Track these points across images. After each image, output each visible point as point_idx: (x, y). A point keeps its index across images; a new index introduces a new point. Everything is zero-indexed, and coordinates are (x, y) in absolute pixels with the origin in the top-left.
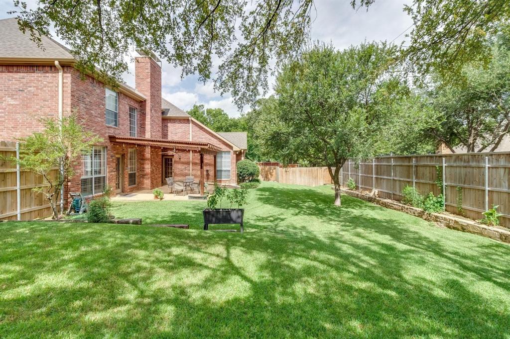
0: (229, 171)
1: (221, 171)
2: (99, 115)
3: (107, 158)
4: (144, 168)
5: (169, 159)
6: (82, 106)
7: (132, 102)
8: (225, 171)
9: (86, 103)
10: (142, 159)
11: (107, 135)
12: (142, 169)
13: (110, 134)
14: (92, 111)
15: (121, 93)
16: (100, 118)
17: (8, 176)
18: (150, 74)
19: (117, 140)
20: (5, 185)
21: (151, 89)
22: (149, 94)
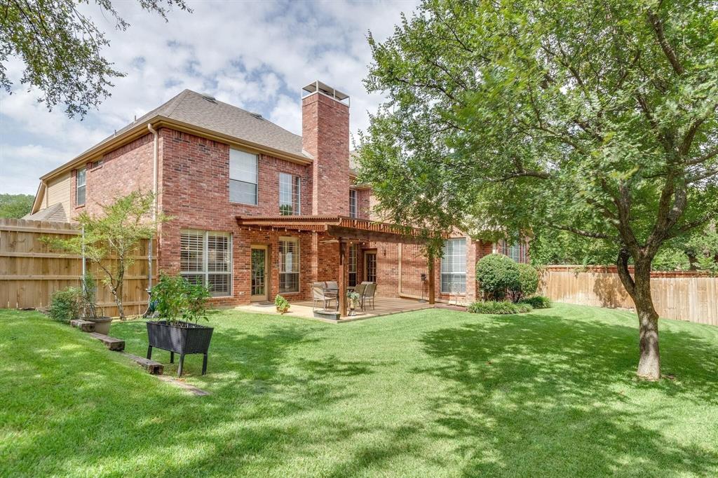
0: (464, 277)
1: (450, 276)
2: (216, 189)
3: (234, 248)
4: (310, 267)
5: (371, 255)
6: (182, 177)
7: (287, 167)
8: (457, 277)
9: (191, 172)
10: (306, 253)
11: (232, 216)
12: (306, 268)
13: (238, 215)
14: (202, 184)
15: (262, 155)
16: (217, 192)
17: (72, 263)
18: (317, 119)
19: (244, 223)
20: (69, 273)
21: (319, 143)
22: (315, 151)
